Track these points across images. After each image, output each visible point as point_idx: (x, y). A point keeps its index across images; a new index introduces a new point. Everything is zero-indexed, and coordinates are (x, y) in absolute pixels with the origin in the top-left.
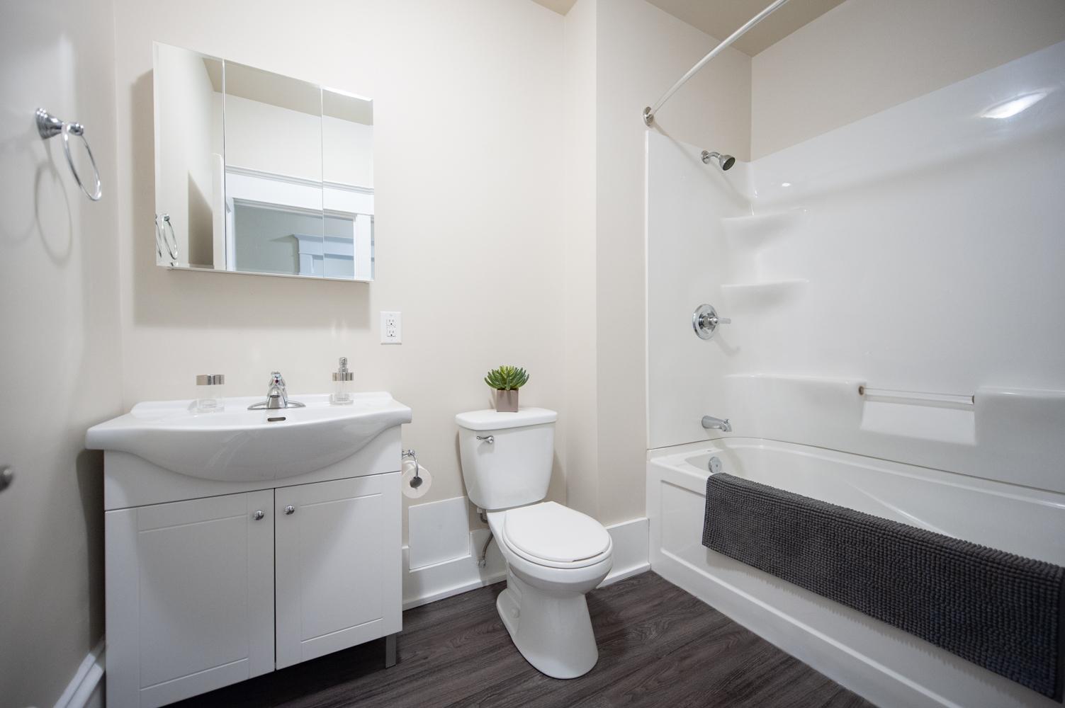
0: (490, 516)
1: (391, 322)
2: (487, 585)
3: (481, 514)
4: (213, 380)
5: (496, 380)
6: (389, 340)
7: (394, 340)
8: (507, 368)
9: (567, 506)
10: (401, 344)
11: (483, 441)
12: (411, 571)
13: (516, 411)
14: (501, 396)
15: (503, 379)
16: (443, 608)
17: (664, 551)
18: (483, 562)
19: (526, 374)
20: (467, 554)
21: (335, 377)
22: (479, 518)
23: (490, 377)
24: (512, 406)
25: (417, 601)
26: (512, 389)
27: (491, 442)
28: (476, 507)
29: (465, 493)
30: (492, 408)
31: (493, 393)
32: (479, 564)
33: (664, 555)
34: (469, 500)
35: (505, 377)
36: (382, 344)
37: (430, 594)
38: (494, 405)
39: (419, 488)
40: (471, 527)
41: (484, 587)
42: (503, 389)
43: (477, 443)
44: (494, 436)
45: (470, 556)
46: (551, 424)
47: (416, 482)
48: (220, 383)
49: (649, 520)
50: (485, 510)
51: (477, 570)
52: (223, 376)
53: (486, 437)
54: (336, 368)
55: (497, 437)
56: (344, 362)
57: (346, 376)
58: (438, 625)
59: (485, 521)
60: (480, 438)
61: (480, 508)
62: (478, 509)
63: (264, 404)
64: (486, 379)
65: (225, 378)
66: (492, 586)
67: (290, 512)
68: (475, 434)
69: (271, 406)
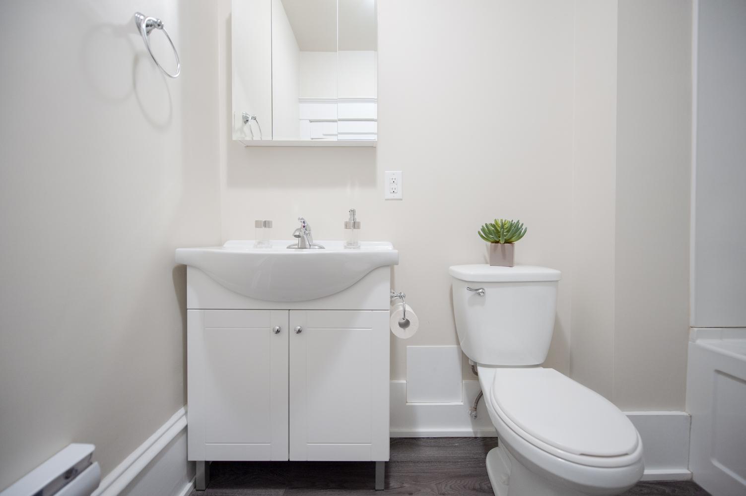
0: (480, 370)
1: (394, 180)
2: (479, 436)
3: (473, 366)
4: (266, 224)
5: (490, 233)
6: (392, 196)
7: (396, 196)
8: (502, 220)
9: (571, 377)
10: (401, 200)
11: (474, 293)
12: (408, 404)
13: (511, 265)
14: (495, 249)
15: (498, 232)
16: (435, 446)
17: (716, 463)
18: (474, 413)
19: (524, 227)
20: (459, 401)
21: (347, 226)
22: (471, 370)
23: (483, 230)
24: (507, 260)
25: (413, 432)
26: (506, 242)
27: (482, 294)
28: (468, 358)
29: (458, 343)
30: (487, 263)
31: (486, 245)
32: (471, 414)
33: (715, 467)
34: (462, 351)
35: (499, 230)
36: (386, 200)
37: (424, 430)
38: (488, 259)
39: (407, 329)
40: (464, 377)
41: (476, 438)
42: (497, 242)
43: (467, 295)
44: (486, 289)
45: (462, 404)
46: (553, 282)
47: (405, 324)
48: (269, 227)
49: (691, 416)
50: (476, 363)
51: (469, 419)
52: (271, 222)
53: (477, 289)
54: (347, 217)
55: (489, 291)
56: (353, 212)
57: (355, 225)
58: (427, 462)
59: (476, 373)
60: (470, 289)
61: (471, 360)
62: (469, 360)
63: (296, 245)
64: (479, 233)
65: (273, 223)
66: (484, 439)
67: (299, 331)
68: (467, 285)
69: (301, 246)
